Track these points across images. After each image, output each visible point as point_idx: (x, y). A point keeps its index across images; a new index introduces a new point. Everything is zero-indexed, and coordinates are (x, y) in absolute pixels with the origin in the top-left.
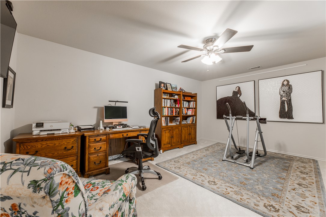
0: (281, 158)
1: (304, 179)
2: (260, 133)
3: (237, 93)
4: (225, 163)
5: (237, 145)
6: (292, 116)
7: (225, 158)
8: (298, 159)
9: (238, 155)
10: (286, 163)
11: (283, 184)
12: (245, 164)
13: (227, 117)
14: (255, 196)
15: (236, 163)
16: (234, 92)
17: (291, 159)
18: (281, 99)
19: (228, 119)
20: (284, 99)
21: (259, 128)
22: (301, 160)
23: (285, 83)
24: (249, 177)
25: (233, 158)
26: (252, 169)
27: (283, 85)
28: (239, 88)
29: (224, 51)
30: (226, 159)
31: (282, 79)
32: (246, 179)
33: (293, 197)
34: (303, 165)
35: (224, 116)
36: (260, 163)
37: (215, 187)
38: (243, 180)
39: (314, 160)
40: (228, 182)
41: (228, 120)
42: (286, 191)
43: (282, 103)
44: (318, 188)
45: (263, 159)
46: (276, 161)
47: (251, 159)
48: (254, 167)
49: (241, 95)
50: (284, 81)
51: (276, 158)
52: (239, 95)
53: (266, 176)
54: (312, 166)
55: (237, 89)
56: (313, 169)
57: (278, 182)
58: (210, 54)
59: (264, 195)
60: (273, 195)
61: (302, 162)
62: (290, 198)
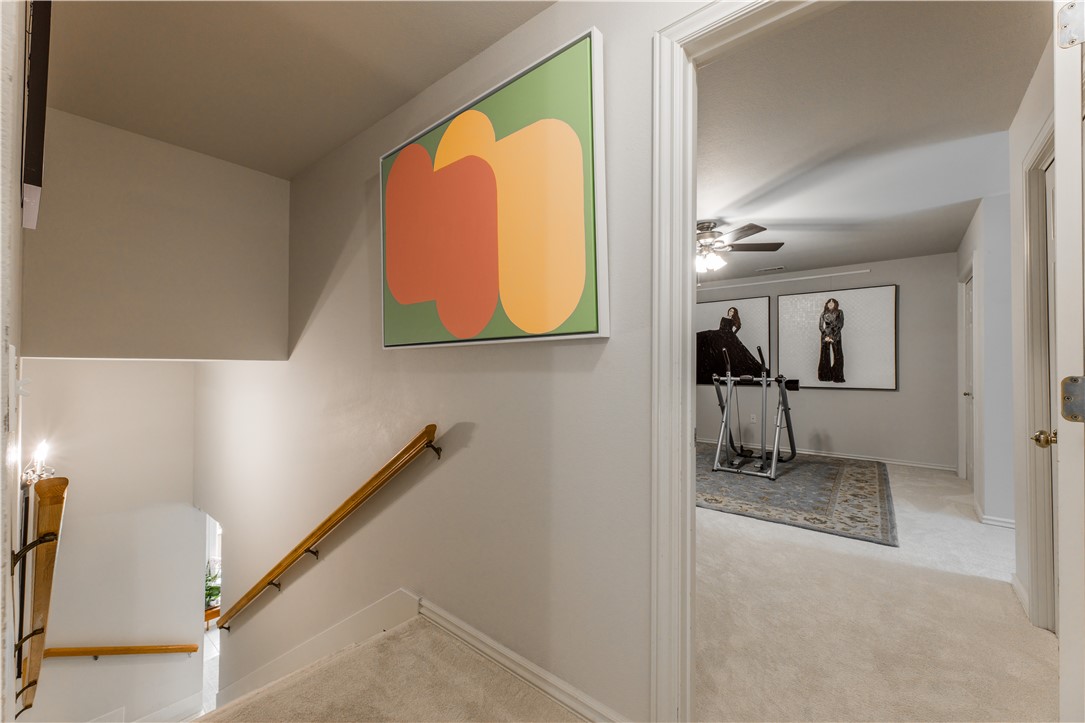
0: (822, 463)
1: (861, 488)
2: (786, 411)
3: (731, 323)
4: (721, 474)
5: (737, 444)
6: (842, 376)
7: (717, 465)
8: (852, 462)
9: (742, 459)
10: (831, 469)
11: (830, 496)
12: (759, 474)
13: (722, 378)
14: (789, 511)
15: (741, 473)
16: (723, 319)
17: (840, 463)
18: (823, 339)
19: (724, 383)
20: (827, 339)
21: (784, 402)
22: (857, 464)
23: (831, 306)
24: (772, 490)
25: (732, 464)
26: (774, 480)
27: (827, 309)
28: (736, 311)
29: (730, 249)
30: (720, 467)
31: (824, 297)
32: (768, 493)
33: (845, 509)
34: (860, 471)
35: (715, 376)
36: (786, 472)
37: (720, 505)
38: (763, 495)
39: (879, 463)
40: (740, 499)
41: (722, 388)
42: (834, 503)
43: (825, 347)
44: (882, 498)
45: (788, 466)
46: (812, 466)
47: (770, 466)
48: (777, 477)
49: (738, 328)
50: (829, 301)
51: (814, 463)
52: (734, 329)
53: (799, 489)
54: (877, 471)
55: (731, 313)
56: (877, 475)
57: (821, 495)
58: (704, 253)
59: (801, 509)
60: (815, 508)
61: (860, 467)
62: (840, 509)
